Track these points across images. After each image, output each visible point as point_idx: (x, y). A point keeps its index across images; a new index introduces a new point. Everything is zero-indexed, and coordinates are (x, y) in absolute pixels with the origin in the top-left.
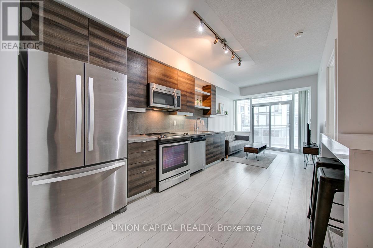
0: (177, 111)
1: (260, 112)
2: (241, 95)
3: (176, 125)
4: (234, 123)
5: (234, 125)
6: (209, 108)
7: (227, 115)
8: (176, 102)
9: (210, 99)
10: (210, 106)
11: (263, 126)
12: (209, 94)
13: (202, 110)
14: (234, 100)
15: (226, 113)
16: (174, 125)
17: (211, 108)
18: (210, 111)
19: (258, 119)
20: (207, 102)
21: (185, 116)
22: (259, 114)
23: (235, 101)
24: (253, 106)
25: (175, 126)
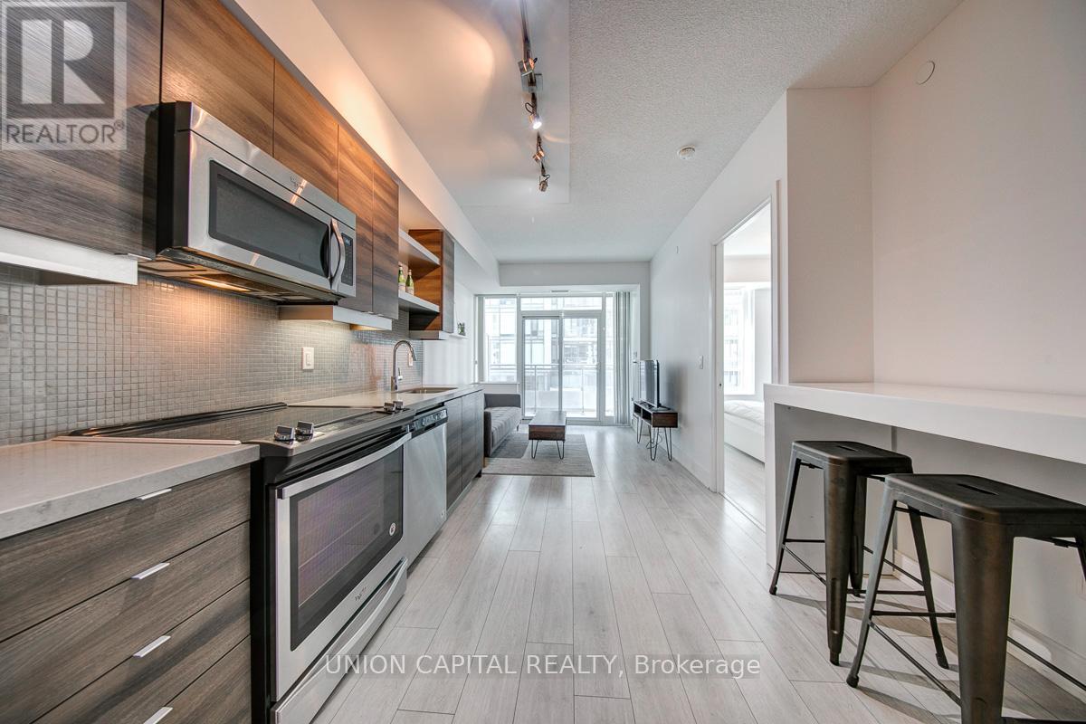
0: (336, 304)
1: (502, 333)
2: (501, 285)
3: (311, 367)
4: (477, 359)
5: (477, 365)
6: (435, 308)
7: (464, 335)
8: (337, 262)
9: (440, 277)
10: (439, 302)
11: (538, 367)
12: (436, 260)
13: (408, 314)
14: (476, 295)
15: (462, 327)
16: (305, 367)
17: (441, 308)
18: (436, 321)
19: (498, 350)
20: (428, 286)
21: (352, 327)
22: (502, 338)
23: (480, 297)
24: (523, 317)
25: (311, 371)
